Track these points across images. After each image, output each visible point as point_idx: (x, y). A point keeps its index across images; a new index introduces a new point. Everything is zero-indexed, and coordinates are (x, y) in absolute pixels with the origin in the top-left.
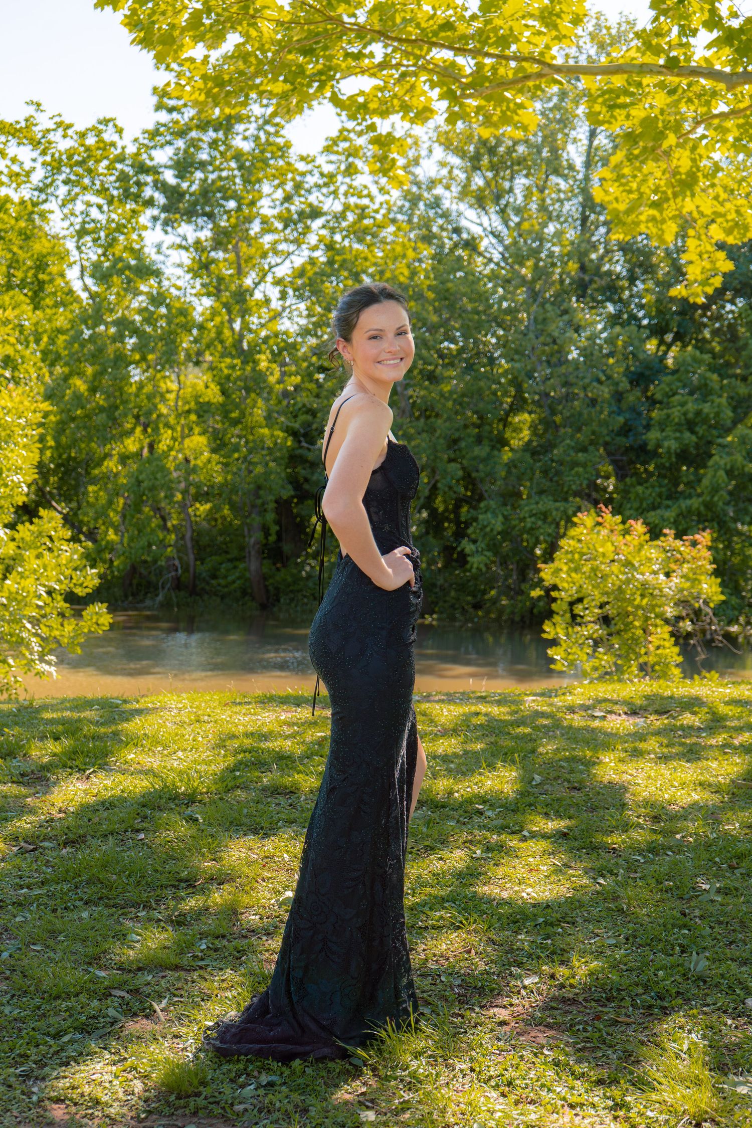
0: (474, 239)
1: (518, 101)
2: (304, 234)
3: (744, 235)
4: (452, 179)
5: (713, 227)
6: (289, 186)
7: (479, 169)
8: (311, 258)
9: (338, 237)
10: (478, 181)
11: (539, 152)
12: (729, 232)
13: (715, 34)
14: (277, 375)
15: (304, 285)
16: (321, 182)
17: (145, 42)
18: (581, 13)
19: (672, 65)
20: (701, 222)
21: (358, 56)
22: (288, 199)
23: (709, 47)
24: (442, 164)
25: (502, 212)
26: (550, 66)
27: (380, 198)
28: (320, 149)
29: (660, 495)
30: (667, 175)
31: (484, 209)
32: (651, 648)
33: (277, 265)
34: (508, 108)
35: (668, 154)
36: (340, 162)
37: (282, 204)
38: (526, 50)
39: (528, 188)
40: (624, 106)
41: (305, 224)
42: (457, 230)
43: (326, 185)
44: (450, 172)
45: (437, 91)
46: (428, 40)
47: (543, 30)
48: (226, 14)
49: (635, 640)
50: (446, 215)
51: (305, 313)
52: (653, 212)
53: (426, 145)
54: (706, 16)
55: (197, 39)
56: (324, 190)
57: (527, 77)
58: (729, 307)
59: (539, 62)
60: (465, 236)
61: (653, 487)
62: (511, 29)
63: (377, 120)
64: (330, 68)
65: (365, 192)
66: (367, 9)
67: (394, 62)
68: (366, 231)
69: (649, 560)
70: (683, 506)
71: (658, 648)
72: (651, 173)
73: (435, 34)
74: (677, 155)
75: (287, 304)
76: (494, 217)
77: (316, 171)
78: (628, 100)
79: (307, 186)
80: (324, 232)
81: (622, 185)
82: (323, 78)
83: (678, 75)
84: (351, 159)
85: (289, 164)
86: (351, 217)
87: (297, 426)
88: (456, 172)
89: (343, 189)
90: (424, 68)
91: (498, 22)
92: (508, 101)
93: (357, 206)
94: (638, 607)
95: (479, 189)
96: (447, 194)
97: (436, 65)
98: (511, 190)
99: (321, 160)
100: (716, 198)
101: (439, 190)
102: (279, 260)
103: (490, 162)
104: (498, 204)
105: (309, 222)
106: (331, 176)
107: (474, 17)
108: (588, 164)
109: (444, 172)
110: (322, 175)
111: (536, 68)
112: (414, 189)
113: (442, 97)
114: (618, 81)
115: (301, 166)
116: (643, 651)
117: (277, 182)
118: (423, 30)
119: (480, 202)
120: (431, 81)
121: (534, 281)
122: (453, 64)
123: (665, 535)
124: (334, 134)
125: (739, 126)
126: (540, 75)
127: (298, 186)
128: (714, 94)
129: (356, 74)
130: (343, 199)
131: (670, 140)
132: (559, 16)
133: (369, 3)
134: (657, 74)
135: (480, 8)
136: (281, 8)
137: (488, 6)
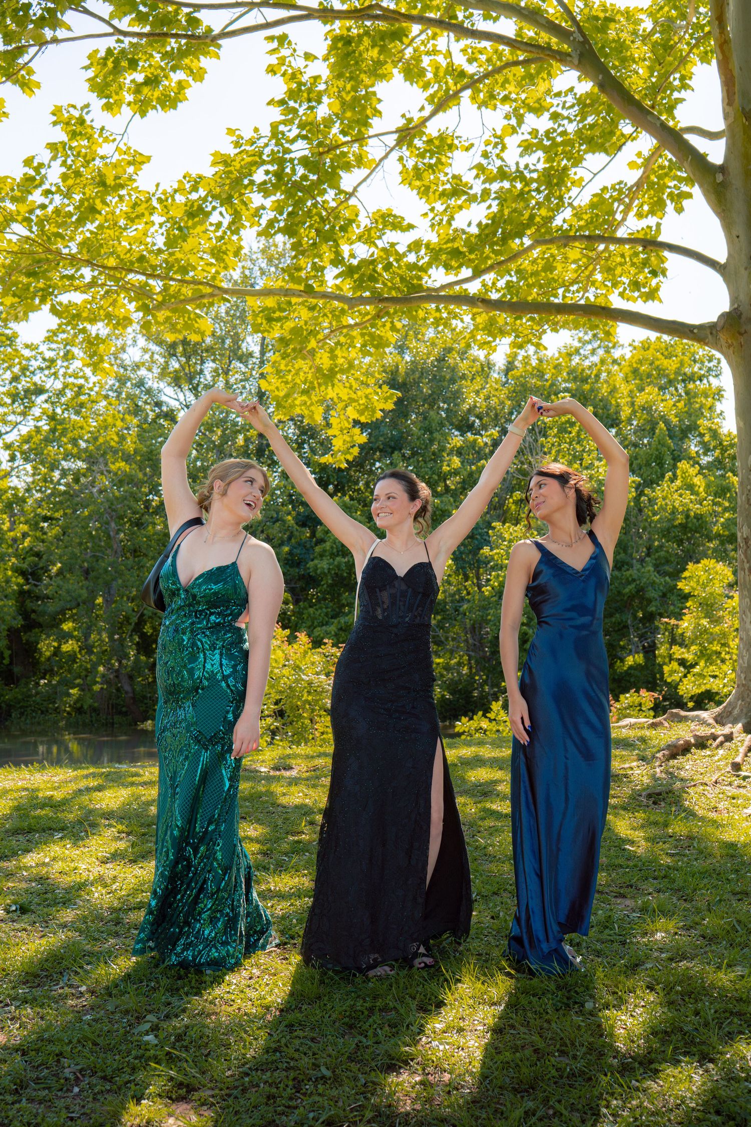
0: (172, 411)
1: (197, 313)
2: (30, 408)
3: (372, 416)
4: (153, 362)
5: (349, 409)
6: (16, 369)
7: (175, 355)
8: (36, 427)
9: (59, 411)
10: (175, 365)
11: (223, 342)
12: (361, 413)
13: (341, 269)
14: (8, 524)
15: (31, 450)
16: (43, 365)
19: (309, 291)
20: (340, 405)
21: (72, 278)
22: (15, 379)
23: (336, 277)
24: (145, 350)
25: (195, 390)
26: (219, 288)
27: (93, 379)
28: (43, 339)
29: (327, 615)
30: (313, 370)
31: (180, 387)
32: (317, 734)
33: (7, 433)
34: (189, 318)
35: (312, 352)
36: (59, 349)
37: (11, 383)
38: (200, 277)
39: (216, 370)
40: (278, 319)
41: (30, 399)
42: (158, 404)
43: (49, 368)
44: (152, 357)
45: (134, 304)
46: (125, 269)
47: (213, 261)
49: (305, 728)
50: (149, 392)
51: (31, 472)
52: (304, 398)
53: (131, 336)
54: (332, 256)
56: (47, 372)
57: (201, 297)
58: (378, 464)
59: (211, 286)
60: (164, 409)
62: (189, 260)
63: (87, 325)
64: (49, 286)
65: (81, 374)
66: (78, 242)
67: (100, 282)
68: (82, 405)
69: (313, 663)
70: (342, 621)
71: (323, 733)
72: (301, 369)
73: (132, 263)
74: (319, 355)
75: (16, 464)
76: (188, 393)
77: (39, 357)
78: (282, 314)
79: (31, 369)
80: (46, 406)
81: (280, 377)
82: (44, 293)
83: (315, 297)
84: (68, 348)
85: (16, 350)
86: (69, 394)
87: (25, 566)
88: (156, 357)
89: (62, 371)
90: (123, 288)
91: (179, 255)
92: (189, 312)
93: (73, 384)
94: (307, 701)
95: (176, 371)
96: (150, 375)
97: (133, 285)
98: (202, 371)
99: (43, 348)
100: (351, 388)
101: (143, 372)
102: (8, 429)
103: (184, 350)
104: (191, 383)
105: (34, 398)
106: (52, 361)
107: (160, 251)
108: (263, 353)
109: (147, 357)
110: (44, 359)
111: (208, 290)
112: (122, 370)
114: (270, 302)
115: (27, 353)
116: (311, 737)
117: (6, 365)
118: (122, 260)
119: (176, 381)
120: (130, 297)
121: (222, 445)
122: (147, 284)
123: (325, 644)
124: (54, 327)
125: (363, 335)
126: (212, 295)
127: (24, 369)
128: (343, 311)
129: (70, 291)
130: (62, 379)
131: (313, 344)
132: (225, 253)
133: (79, 238)
134: (300, 296)
135: (165, 244)
136: (10, 241)
137: (171, 243)
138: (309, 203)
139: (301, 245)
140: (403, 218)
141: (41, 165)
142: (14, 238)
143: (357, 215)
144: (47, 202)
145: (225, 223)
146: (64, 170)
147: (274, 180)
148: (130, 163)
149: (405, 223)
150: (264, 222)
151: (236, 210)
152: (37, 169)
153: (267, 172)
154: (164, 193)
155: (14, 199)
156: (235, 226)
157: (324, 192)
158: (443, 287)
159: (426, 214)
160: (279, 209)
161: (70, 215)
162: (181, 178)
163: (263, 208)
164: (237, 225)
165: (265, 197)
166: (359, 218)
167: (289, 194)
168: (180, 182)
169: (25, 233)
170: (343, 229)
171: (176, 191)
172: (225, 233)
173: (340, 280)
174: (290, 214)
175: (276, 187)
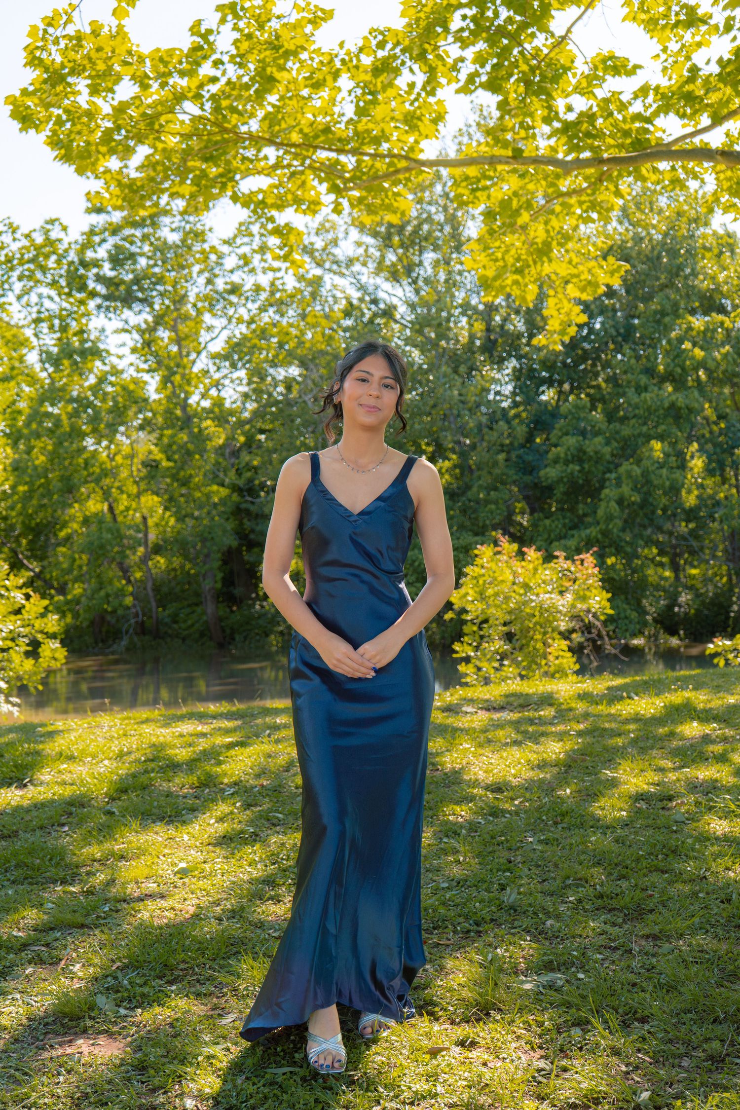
1: (395, 190)
3: (595, 292)
5: (569, 286)
12: (583, 289)
13: (554, 127)
14: (223, 438)
17: (67, 158)
18: (442, 111)
19: (518, 156)
20: (559, 283)
21: (254, 160)
23: (549, 137)
25: (414, 283)
26: (416, 160)
30: (526, 246)
31: (398, 281)
32: (551, 659)
33: (212, 340)
34: (387, 197)
35: (524, 228)
38: (395, 149)
39: (436, 261)
40: (484, 189)
42: (375, 301)
43: (246, 264)
44: (366, 251)
45: (325, 185)
46: (310, 144)
47: (408, 129)
48: (135, 130)
49: (536, 653)
50: (364, 289)
51: (245, 381)
52: (517, 277)
55: (112, 151)
57: (397, 171)
59: (406, 158)
61: (558, 519)
62: (383, 131)
63: (274, 213)
64: (229, 171)
66: (259, 118)
67: (285, 162)
69: (544, 581)
72: (511, 244)
73: (316, 137)
74: (532, 228)
78: (488, 183)
81: (489, 255)
82: (224, 180)
83: (523, 164)
85: (211, 247)
87: (242, 482)
90: (310, 167)
91: (371, 125)
92: (386, 191)
94: (537, 623)
97: (322, 164)
98: (421, 263)
100: (570, 262)
101: (357, 268)
102: (213, 336)
103: (400, 240)
104: (410, 277)
106: (249, 257)
111: (403, 164)
112: (335, 267)
113: (329, 191)
114: (472, 171)
118: (306, 135)
120: (319, 177)
122: (337, 162)
123: (557, 557)
125: (582, 203)
126: (408, 169)
128: (557, 177)
129: (253, 174)
131: (525, 217)
132: (419, 119)
133: (261, 114)
134: (507, 163)
135: (356, 114)
136: (183, 122)
137: (361, 112)
138: (515, 52)
139: (508, 104)
140: (627, 60)
141: (209, 32)
142: (186, 118)
143: (573, 62)
144: (218, 74)
145: (419, 85)
146: (237, 35)
147: (472, 26)
148: (310, 22)
149: (631, 65)
150: (463, 76)
151: (430, 67)
152: (205, 36)
153: (464, 17)
154: (348, 53)
155: (182, 74)
156: (431, 85)
157: (533, 36)
158: (676, 141)
159: (658, 56)
160: (481, 60)
161: (247, 87)
162: (367, 34)
163: (462, 60)
164: (433, 84)
165: (463, 48)
166: (575, 64)
167: (492, 42)
168: (365, 38)
169: (197, 112)
170: (556, 79)
171: (361, 50)
172: (419, 94)
173: (554, 139)
174: (494, 66)
175: (475, 34)
